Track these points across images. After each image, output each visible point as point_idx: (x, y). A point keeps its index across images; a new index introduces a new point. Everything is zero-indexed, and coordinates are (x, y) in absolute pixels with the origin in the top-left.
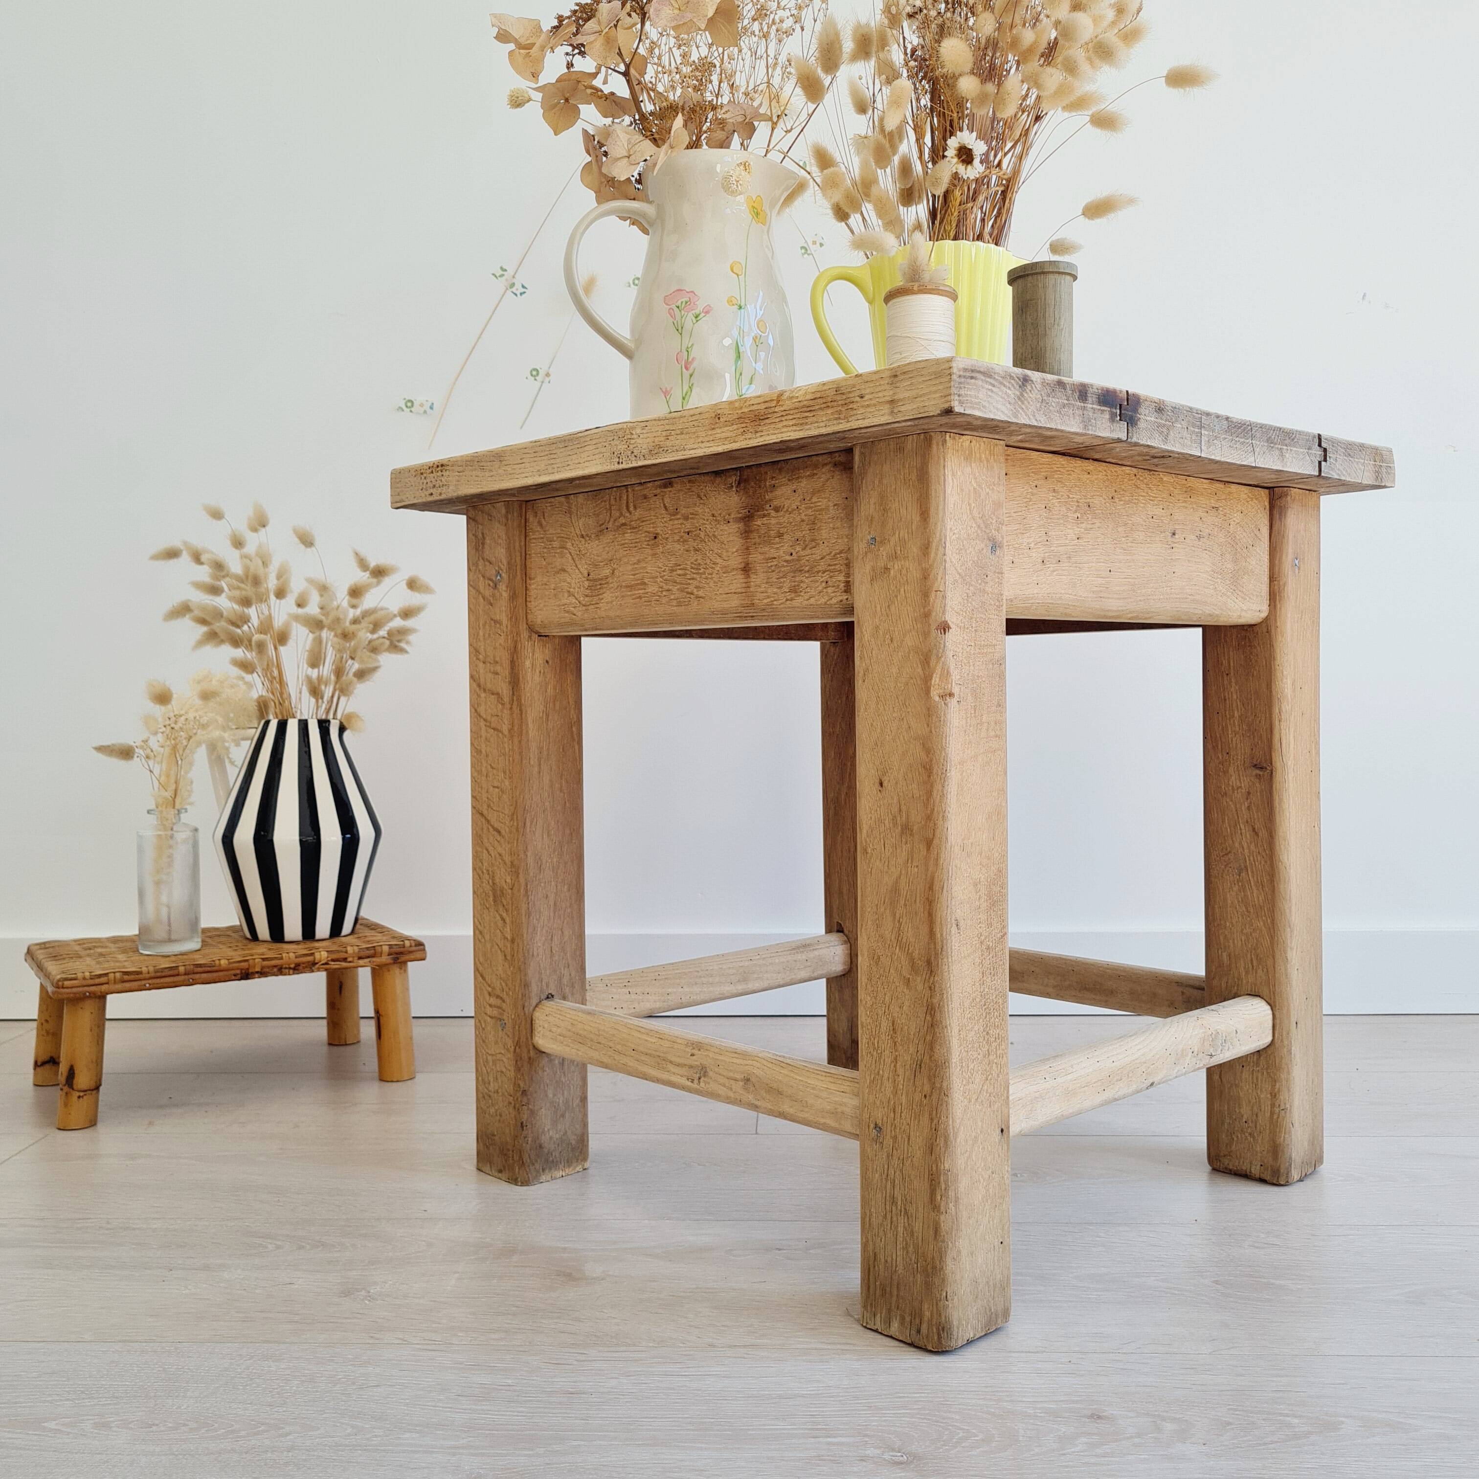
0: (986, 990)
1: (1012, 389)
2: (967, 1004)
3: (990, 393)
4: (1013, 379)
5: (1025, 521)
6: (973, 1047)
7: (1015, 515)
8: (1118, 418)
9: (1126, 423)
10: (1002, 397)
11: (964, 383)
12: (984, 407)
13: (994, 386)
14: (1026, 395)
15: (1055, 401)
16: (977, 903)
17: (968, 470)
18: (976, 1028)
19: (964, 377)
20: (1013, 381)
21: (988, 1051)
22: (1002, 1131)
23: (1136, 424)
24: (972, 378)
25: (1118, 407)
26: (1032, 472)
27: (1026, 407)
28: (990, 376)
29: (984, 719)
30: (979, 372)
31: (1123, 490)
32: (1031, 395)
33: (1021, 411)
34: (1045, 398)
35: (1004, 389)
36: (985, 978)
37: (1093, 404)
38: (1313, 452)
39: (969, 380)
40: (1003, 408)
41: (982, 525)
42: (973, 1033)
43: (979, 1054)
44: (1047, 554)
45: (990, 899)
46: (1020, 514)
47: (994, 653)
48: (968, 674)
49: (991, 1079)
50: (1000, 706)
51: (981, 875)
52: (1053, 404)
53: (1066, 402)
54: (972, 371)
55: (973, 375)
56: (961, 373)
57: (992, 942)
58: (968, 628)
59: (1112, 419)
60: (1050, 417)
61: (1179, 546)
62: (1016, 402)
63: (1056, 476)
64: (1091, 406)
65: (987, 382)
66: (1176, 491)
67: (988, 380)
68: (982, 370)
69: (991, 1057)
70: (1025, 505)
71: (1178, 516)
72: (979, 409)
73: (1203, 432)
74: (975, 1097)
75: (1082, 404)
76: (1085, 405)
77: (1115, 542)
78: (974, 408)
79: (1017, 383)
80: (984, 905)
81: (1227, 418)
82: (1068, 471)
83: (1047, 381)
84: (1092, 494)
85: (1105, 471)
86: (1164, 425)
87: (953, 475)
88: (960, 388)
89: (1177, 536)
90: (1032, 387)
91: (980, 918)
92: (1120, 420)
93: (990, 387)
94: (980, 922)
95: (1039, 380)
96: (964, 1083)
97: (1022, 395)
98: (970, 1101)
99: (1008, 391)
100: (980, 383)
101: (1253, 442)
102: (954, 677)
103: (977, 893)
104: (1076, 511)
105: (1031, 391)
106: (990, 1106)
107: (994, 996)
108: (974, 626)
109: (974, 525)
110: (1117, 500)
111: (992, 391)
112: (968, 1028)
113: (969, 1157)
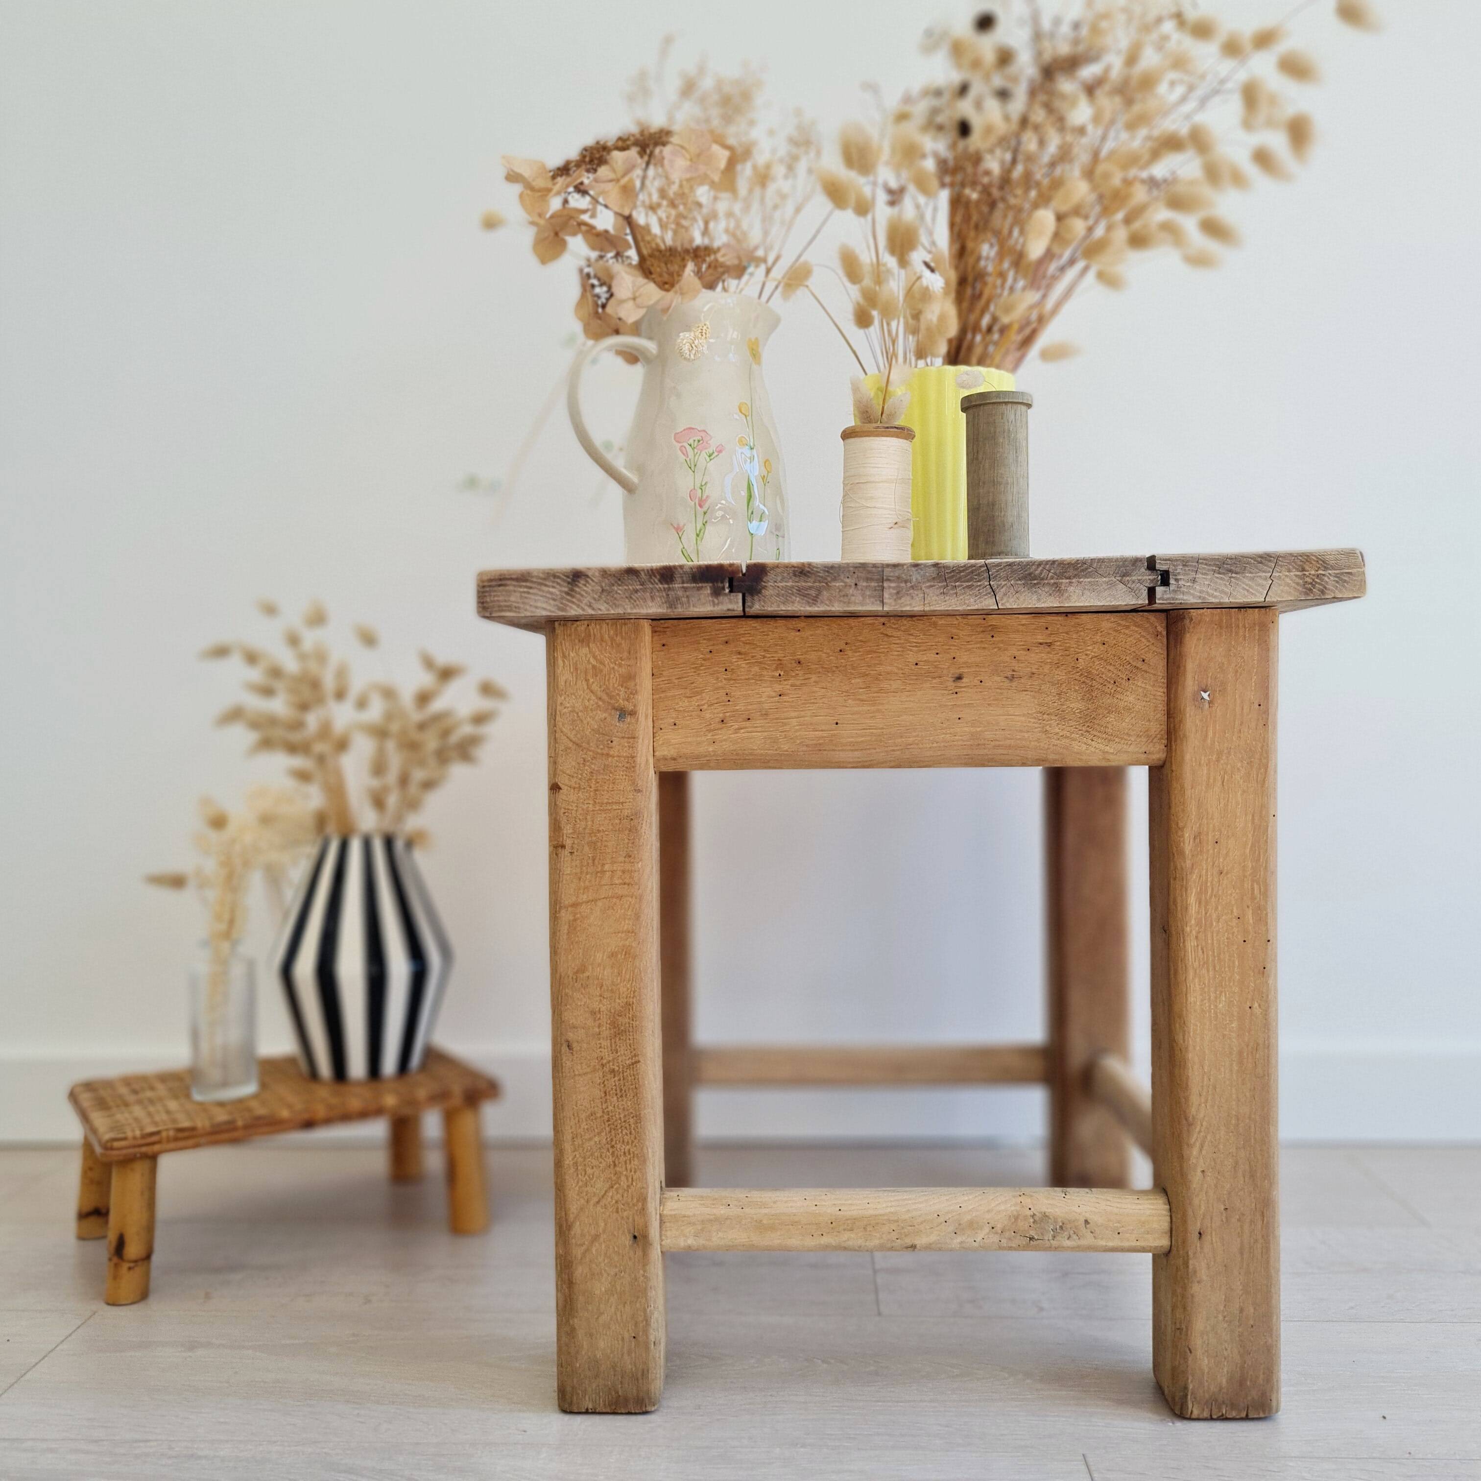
0: (610, 1108)
1: (558, 587)
2: (583, 1116)
3: (526, 595)
4: (559, 577)
5: (693, 685)
6: (592, 1155)
7: (676, 681)
8: (727, 591)
9: (740, 595)
10: (542, 596)
11: (490, 591)
12: (519, 608)
13: (531, 588)
14: (577, 589)
15: (619, 590)
16: (597, 1030)
17: (585, 650)
18: (597, 1139)
19: (490, 586)
20: (559, 581)
21: (614, 1162)
22: (635, 1237)
23: (759, 592)
24: (500, 585)
25: (727, 580)
26: (705, 639)
27: (579, 600)
28: (526, 581)
29: (607, 867)
30: (512, 579)
31: (861, 641)
32: (585, 588)
33: (570, 604)
34: (608, 588)
35: (546, 589)
36: (608, 1097)
37: (683, 583)
38: (1134, 578)
39: (496, 589)
40: (544, 605)
41: (605, 697)
42: (592, 1143)
43: (601, 1163)
44: (728, 714)
45: (615, 1027)
46: (685, 679)
47: (621, 809)
48: (585, 829)
49: (617, 1189)
50: (630, 856)
51: (601, 1005)
52: (619, 592)
53: (638, 587)
54: (500, 580)
55: (503, 582)
56: (486, 584)
57: (618, 1066)
58: (584, 789)
59: (717, 593)
60: (614, 604)
61: (970, 690)
62: (562, 598)
63: (743, 639)
64: (681, 585)
65: (521, 587)
66: (961, 633)
67: (524, 584)
68: (514, 577)
69: (618, 1169)
70: (693, 670)
71: (964, 657)
72: (510, 611)
73: (885, 584)
74: (595, 1199)
75: (666, 586)
76: (671, 586)
77: (845, 694)
78: (502, 611)
79: (564, 581)
80: (606, 1033)
81: (936, 565)
82: (764, 632)
83: (609, 573)
84: (804, 650)
85: (827, 625)
86: (810, 588)
87: (564, 656)
88: (485, 596)
89: (964, 680)
90: (587, 582)
91: (600, 1044)
92: (731, 591)
93: (525, 590)
94: (600, 1047)
95: (597, 574)
96: (580, 1183)
97: (572, 590)
98: (588, 1202)
99: (551, 590)
100: (511, 588)
101: (992, 583)
102: (565, 832)
103: (595, 1021)
104: (776, 669)
105: (585, 585)
106: (617, 1212)
107: (622, 1116)
108: (593, 786)
109: (593, 698)
110: (850, 653)
111: (529, 593)
112: (586, 1137)
113: (587, 1250)
